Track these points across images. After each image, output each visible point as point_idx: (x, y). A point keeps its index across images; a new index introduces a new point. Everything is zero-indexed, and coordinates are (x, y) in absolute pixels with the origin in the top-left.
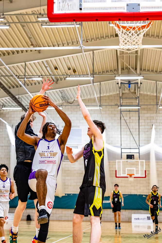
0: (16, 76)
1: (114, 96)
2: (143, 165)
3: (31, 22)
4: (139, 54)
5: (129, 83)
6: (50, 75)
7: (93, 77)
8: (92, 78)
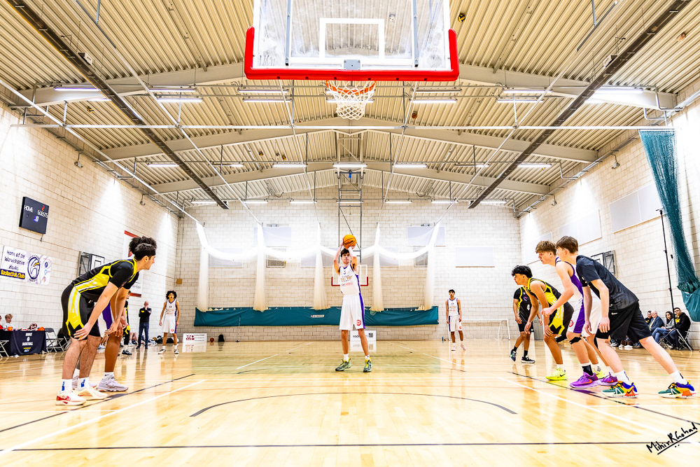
0: (211, 161)
1: (331, 188)
2: (365, 271)
3: (230, 95)
4: (362, 138)
5: (350, 172)
6: (253, 161)
7: (307, 164)
8: (305, 166)
